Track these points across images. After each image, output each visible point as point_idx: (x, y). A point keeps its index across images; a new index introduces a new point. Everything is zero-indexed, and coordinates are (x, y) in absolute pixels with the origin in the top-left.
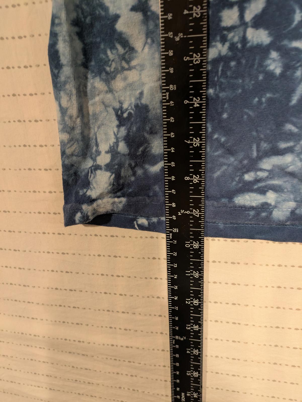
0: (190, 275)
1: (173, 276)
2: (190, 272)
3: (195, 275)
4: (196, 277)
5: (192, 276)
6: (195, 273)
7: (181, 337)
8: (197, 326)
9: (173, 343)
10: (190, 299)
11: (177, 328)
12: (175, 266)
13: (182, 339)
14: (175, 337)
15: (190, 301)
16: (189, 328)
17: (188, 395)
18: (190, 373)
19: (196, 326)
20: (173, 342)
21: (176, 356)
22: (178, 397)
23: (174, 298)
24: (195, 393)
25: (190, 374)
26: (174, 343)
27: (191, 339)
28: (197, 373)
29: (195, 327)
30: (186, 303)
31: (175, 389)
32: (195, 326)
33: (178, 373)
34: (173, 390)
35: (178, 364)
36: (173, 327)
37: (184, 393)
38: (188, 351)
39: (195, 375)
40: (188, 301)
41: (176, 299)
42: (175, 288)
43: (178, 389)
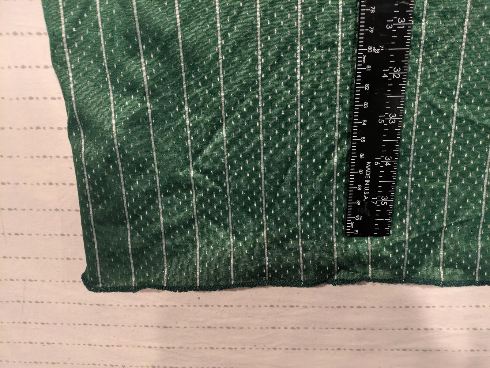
7: (377, 48)
9: (362, 62)
11: (372, 31)
13: (378, 51)
14: (367, 49)
16: (391, 26)
17: (376, 163)
18: (383, 118)
19: (402, 21)
20: (362, 59)
21: (366, 88)
22: (361, 171)
24: (387, 158)
25: (383, 121)
26: (364, 62)
27: (392, 49)
28: (394, 115)
29: (400, 23)
32: (400, 21)
36: (366, 30)
37: (370, 163)
38: (384, 74)
39: (391, 122)
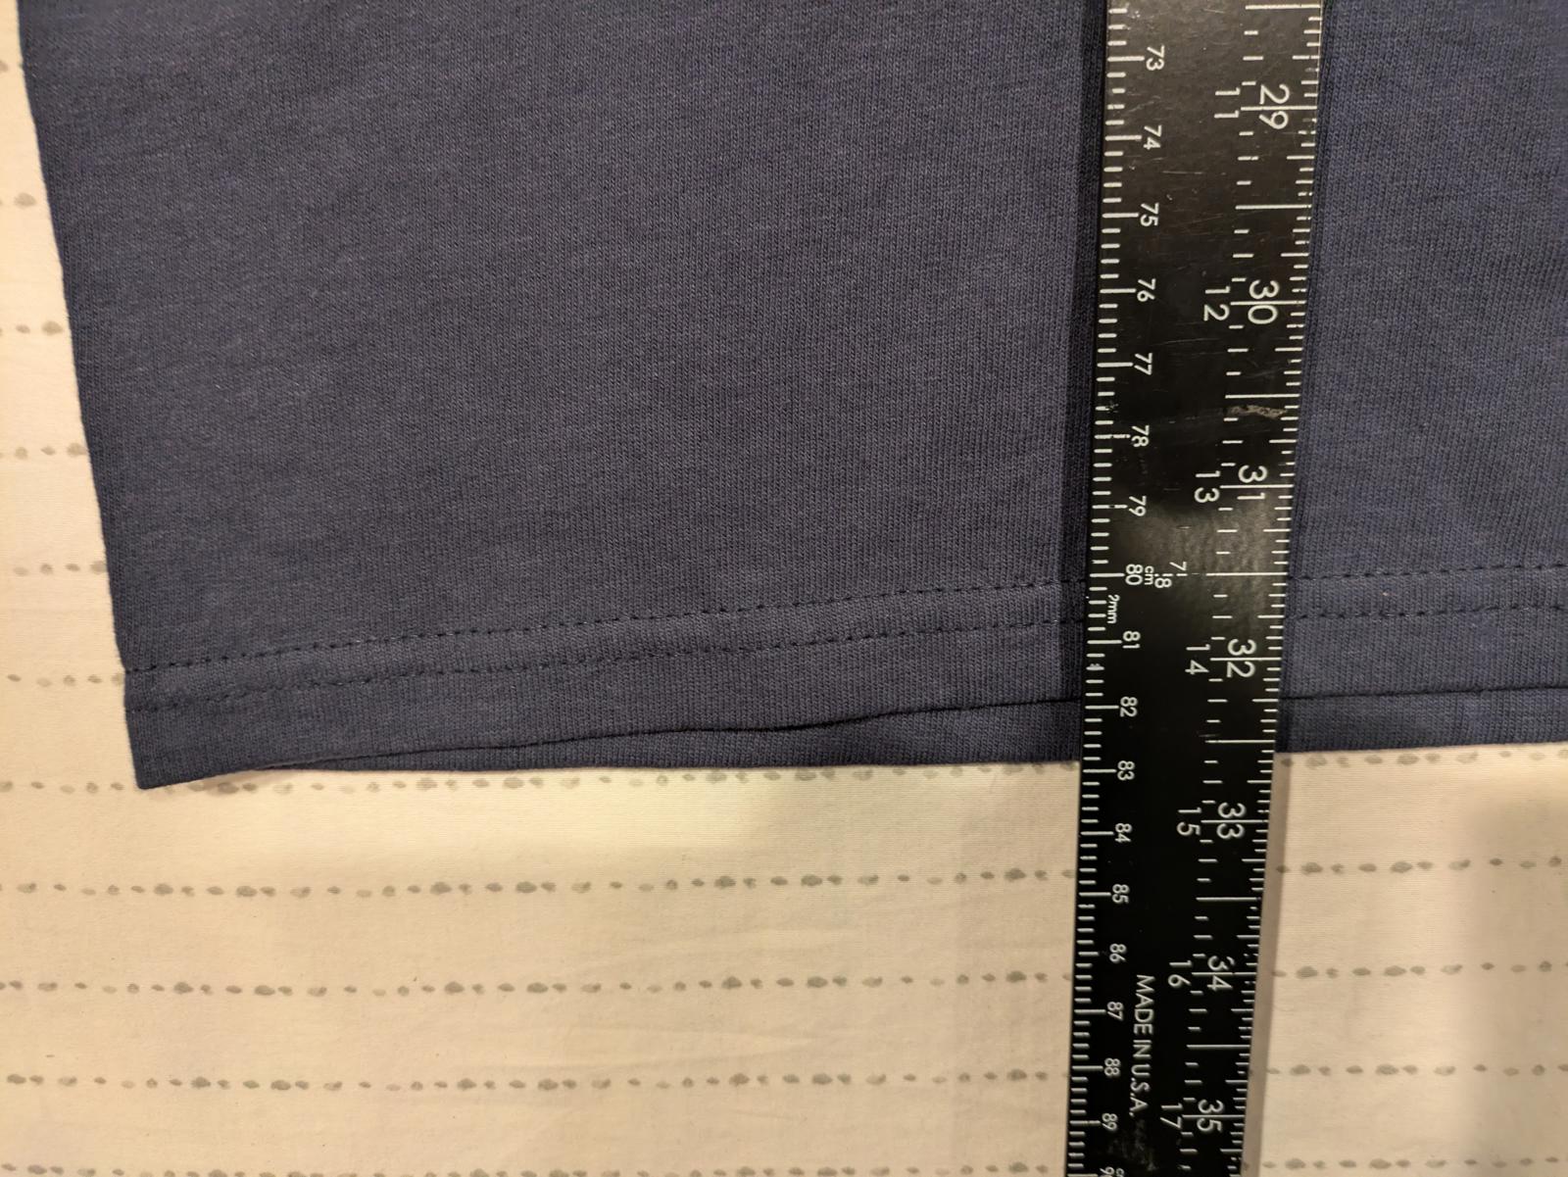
0: (1236, 115)
1: (1138, 137)
2: (1237, 92)
3: (1269, 114)
4: (1271, 123)
5: (1251, 120)
6: (1269, 102)
7: (1160, 571)
8: (1260, 474)
9: (1106, 619)
10: (1234, 286)
11: (1140, 512)
12: (1152, 64)
13: (1165, 582)
14: (1124, 572)
15: (1226, 298)
16: (1213, 495)
17: (1176, 981)
18: (1194, 819)
19: (1254, 476)
20: (1104, 609)
21: (1123, 710)
22: (1115, 1009)
23: (1133, 291)
24: (1216, 964)
25: (1194, 829)
26: (1113, 620)
27: (1219, 575)
28: (1238, 810)
29: (1246, 483)
30: (1206, 319)
31: (1101, 955)
32: (1247, 475)
33: (1123, 832)
34: (1087, 965)
35: (1126, 772)
36: (1117, 506)
37: (1150, 978)
38: (1193, 663)
39: (1225, 832)
40: (1215, 302)
41: (1144, 297)
42: (1147, 220)
43: (1117, 952)
